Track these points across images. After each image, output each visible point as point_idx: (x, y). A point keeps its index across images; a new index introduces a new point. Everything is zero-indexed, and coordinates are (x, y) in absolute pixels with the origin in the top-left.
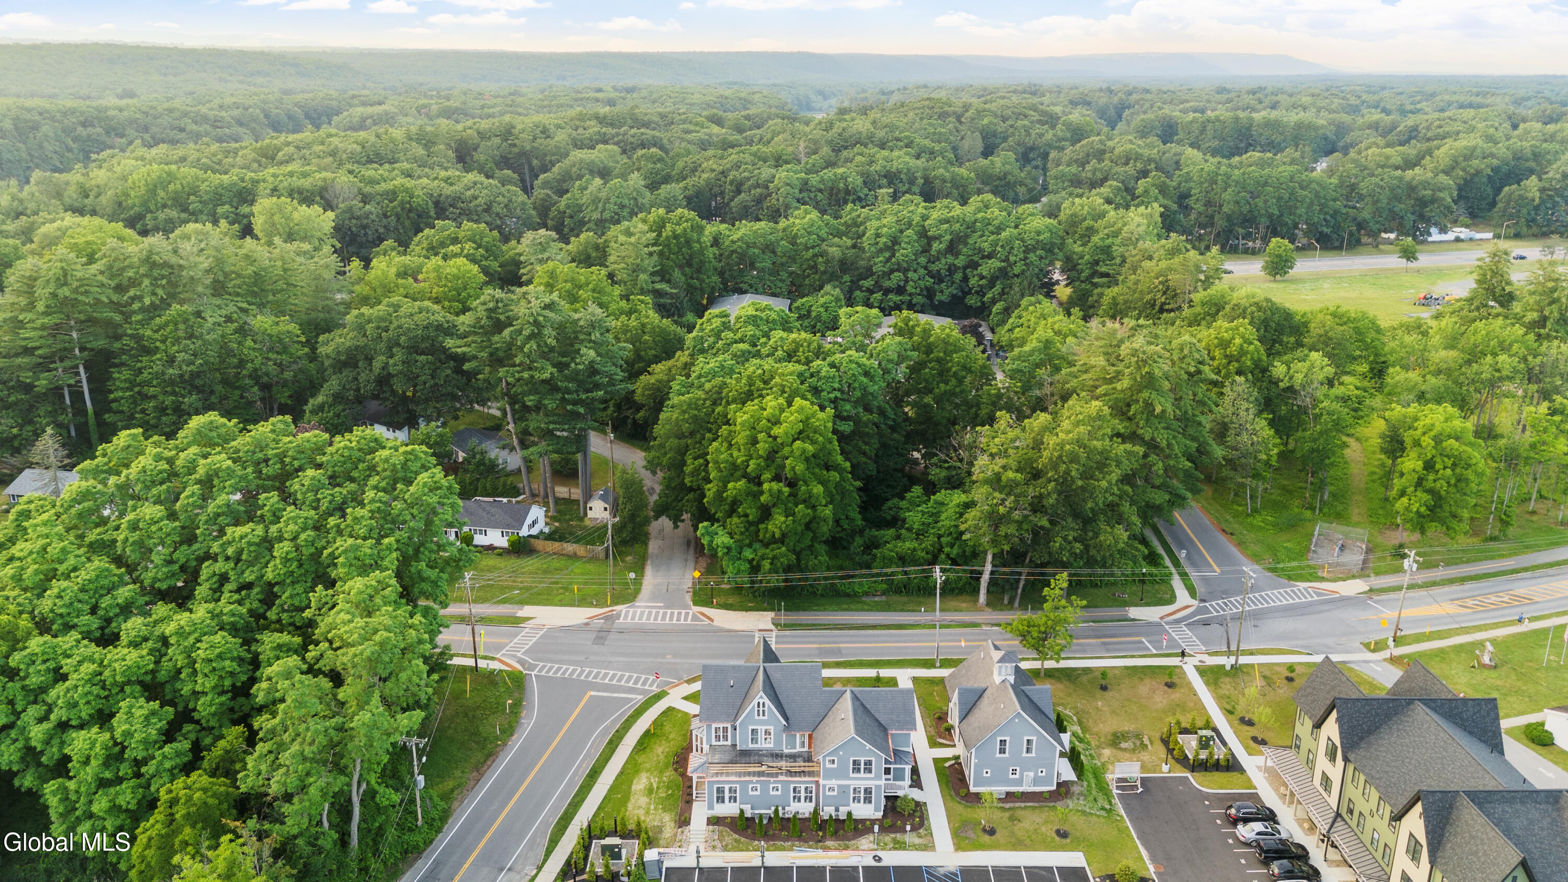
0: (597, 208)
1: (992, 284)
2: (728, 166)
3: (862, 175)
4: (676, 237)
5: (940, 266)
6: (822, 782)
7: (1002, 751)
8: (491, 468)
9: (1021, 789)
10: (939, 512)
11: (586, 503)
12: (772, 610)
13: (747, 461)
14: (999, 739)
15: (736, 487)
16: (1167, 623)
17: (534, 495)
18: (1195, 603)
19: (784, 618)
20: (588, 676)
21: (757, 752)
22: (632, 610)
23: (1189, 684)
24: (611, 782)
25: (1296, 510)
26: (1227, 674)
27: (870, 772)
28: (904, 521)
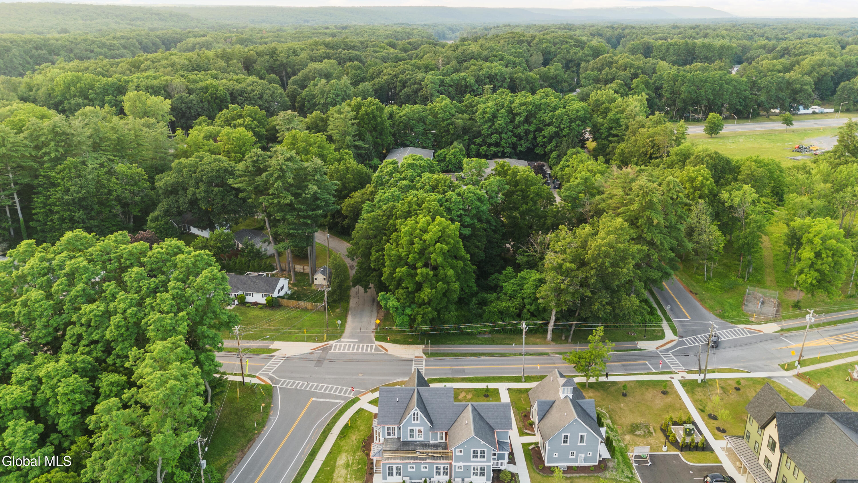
0: (323, 97)
1: (550, 141)
2: (398, 72)
3: (475, 77)
4: (367, 114)
5: (520, 130)
6: (453, 464)
7: (565, 442)
8: (258, 254)
9: (576, 464)
10: (523, 284)
11: (313, 275)
12: (423, 343)
13: (408, 255)
14: (563, 435)
15: (401, 271)
16: (661, 352)
17: (282, 270)
18: (677, 338)
19: (430, 349)
20: (311, 388)
21: (413, 443)
22: (339, 344)
23: (676, 392)
24: (324, 459)
25: (733, 278)
26: (699, 385)
27: (484, 457)
28: (502, 287)
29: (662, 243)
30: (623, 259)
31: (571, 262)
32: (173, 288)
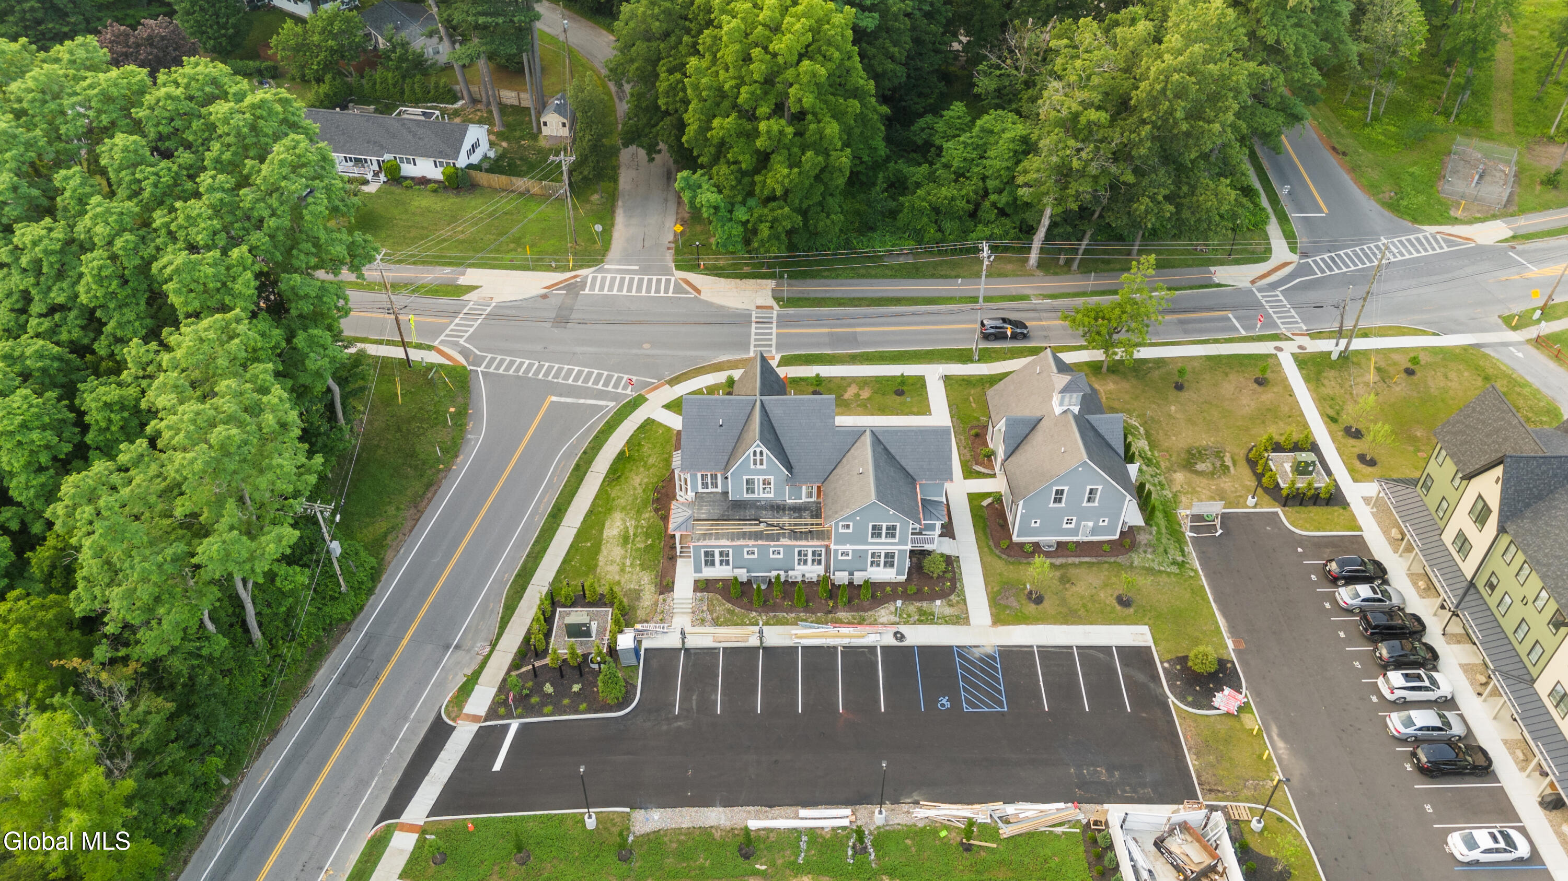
6: (833, 547)
7: (1058, 500)
8: (419, 65)
9: (1075, 539)
10: (985, 144)
11: (539, 114)
12: (771, 276)
13: (738, 87)
14: (1055, 489)
15: (722, 125)
16: (1260, 290)
17: (474, 101)
18: (1294, 258)
19: (789, 288)
20: (547, 374)
21: (753, 504)
22: (600, 276)
23: (1285, 379)
24: (578, 525)
25: (1425, 115)
26: (1332, 365)
27: (893, 536)
28: (940, 149)
29: (1297, 50)
30: (1214, 98)
31: (1098, 108)
32: (211, 189)
